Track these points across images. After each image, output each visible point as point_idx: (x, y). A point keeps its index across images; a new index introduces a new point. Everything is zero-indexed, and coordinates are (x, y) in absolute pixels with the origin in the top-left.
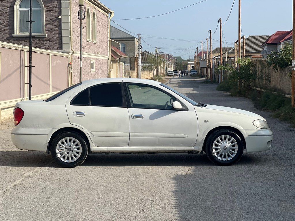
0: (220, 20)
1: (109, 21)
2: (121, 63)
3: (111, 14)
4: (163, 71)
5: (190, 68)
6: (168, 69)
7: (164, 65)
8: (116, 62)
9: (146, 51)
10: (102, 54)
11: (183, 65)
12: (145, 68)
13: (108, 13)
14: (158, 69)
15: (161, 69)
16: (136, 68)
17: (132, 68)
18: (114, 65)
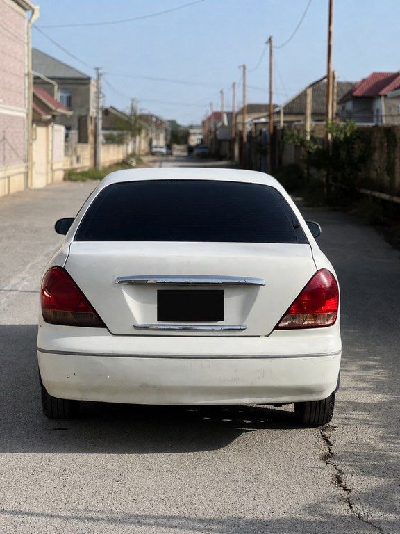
0: (270, 40)
1: (28, 28)
2: (57, 127)
3: (33, 12)
4: (144, 146)
5: (194, 140)
6: (154, 143)
7: (147, 135)
8: (46, 123)
9: (112, 108)
10: (10, 104)
11: (180, 135)
12: (110, 140)
13: (25, 9)
14: (135, 142)
15: (140, 142)
16: (91, 139)
17: (83, 139)
18: (41, 131)
